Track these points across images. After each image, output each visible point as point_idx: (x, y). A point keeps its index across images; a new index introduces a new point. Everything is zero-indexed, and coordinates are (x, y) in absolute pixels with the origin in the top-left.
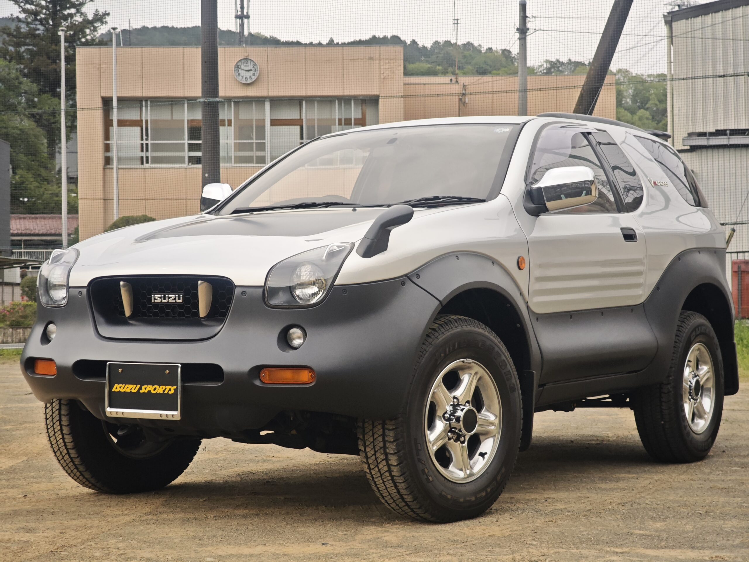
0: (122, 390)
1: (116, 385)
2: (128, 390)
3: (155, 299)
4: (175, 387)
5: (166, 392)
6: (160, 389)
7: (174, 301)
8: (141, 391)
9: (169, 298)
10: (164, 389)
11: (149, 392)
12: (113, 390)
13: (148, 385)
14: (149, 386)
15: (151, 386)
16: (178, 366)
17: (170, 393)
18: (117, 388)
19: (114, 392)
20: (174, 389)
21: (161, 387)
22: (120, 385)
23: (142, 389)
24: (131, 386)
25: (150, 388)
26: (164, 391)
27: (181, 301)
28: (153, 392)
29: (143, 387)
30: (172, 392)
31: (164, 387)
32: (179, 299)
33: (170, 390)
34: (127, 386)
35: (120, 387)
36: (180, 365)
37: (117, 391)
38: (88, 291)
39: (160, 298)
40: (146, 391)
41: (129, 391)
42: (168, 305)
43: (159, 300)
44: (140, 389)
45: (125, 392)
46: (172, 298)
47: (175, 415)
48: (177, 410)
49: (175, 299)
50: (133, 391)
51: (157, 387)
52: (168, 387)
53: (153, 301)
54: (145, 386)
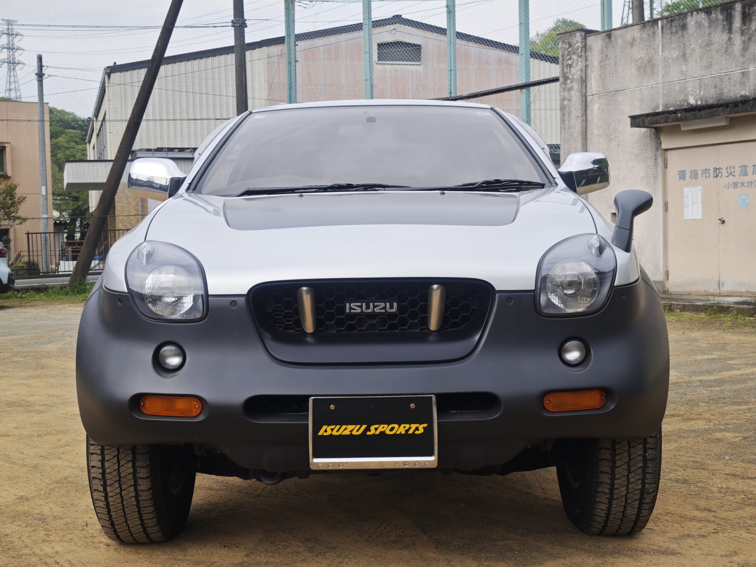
0: (335, 433)
1: (324, 427)
2: (347, 433)
3: (351, 308)
4: (425, 425)
5: (411, 432)
6: (401, 429)
7: (384, 311)
8: (368, 433)
9: (375, 307)
10: (407, 428)
11: (383, 433)
12: (320, 433)
13: (380, 424)
14: (382, 426)
15: (386, 426)
16: (431, 397)
17: (417, 432)
18: (326, 431)
19: (322, 436)
20: (424, 428)
21: (403, 426)
22: (333, 427)
23: (370, 431)
24: (350, 427)
25: (385, 428)
26: (407, 431)
27: (394, 310)
28: (388, 432)
29: (372, 428)
30: (421, 431)
31: (407, 426)
32: (392, 307)
33: (417, 429)
34: (344, 427)
35: (332, 430)
36: (434, 397)
37: (325, 434)
38: (247, 300)
39: (361, 307)
40: (378, 432)
41: (349, 433)
42: (373, 315)
43: (359, 310)
44: (368, 429)
45: (340, 435)
46: (379, 307)
47: (430, 460)
48: (431, 454)
49: (385, 308)
50: (355, 433)
51: (396, 426)
52: (414, 426)
53: (347, 311)
54: (377, 426)
